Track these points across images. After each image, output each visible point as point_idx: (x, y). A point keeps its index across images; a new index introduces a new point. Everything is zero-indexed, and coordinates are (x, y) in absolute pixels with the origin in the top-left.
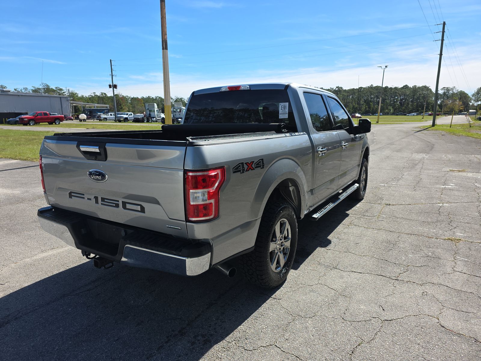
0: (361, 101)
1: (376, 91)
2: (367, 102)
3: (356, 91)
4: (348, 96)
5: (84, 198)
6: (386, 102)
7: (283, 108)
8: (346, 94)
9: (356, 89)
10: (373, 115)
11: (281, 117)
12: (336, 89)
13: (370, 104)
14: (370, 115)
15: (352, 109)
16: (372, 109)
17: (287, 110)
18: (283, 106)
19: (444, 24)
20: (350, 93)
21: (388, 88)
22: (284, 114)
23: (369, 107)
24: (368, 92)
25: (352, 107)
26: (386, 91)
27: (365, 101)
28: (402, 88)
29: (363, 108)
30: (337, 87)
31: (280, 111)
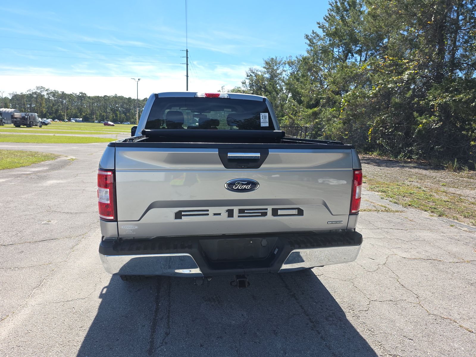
0: (107, 110)
1: (121, 101)
2: (114, 111)
3: (101, 99)
4: (93, 103)
5: (208, 214)
6: (131, 112)
7: (264, 118)
8: (91, 101)
9: (101, 97)
10: (122, 124)
11: (263, 125)
12: (79, 94)
13: (116, 113)
14: (119, 124)
15: (99, 117)
16: (119, 118)
17: (267, 120)
18: (263, 116)
19: (187, 51)
20: (95, 101)
21: (131, 99)
22: (265, 123)
23: (116, 116)
24: (113, 101)
25: (99, 114)
26: (130, 102)
27: (112, 110)
28: (143, 100)
29: (111, 116)
30: (80, 93)
31: (262, 120)
